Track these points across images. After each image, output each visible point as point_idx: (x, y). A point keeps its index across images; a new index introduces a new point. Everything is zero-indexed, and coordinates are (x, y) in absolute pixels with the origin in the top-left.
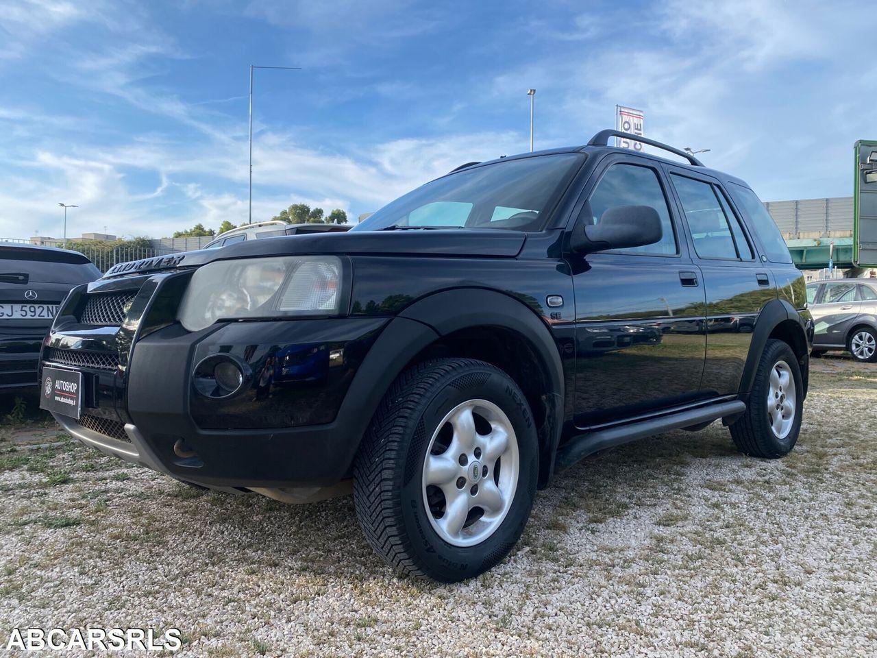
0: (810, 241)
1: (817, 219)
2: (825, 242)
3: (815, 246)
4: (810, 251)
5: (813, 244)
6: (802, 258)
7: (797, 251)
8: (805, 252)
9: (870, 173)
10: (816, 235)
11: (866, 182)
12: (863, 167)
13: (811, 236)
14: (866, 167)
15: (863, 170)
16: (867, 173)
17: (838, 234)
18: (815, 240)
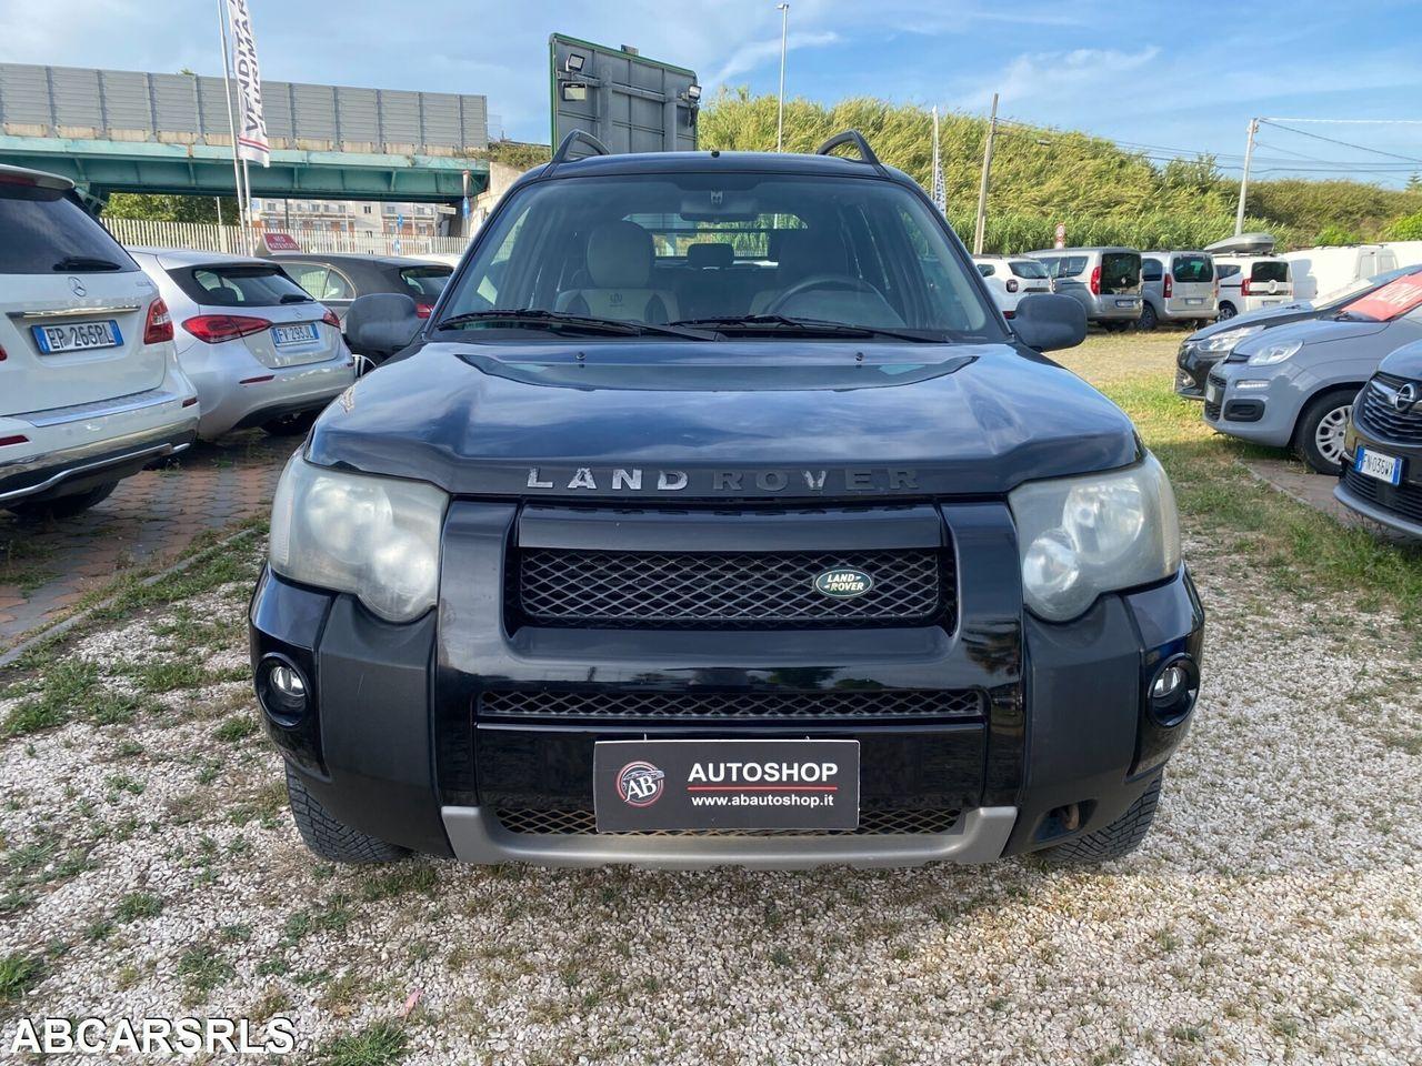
0: (402, 157)
1: (408, 123)
2: (421, 162)
3: (409, 167)
4: (402, 174)
5: (406, 163)
6: (389, 184)
7: (382, 172)
8: (394, 176)
9: (569, 86)
10: (409, 150)
11: (564, 100)
12: (561, 75)
13: (401, 149)
14: (566, 76)
15: (561, 80)
16: (565, 86)
17: (438, 150)
18: (408, 158)
